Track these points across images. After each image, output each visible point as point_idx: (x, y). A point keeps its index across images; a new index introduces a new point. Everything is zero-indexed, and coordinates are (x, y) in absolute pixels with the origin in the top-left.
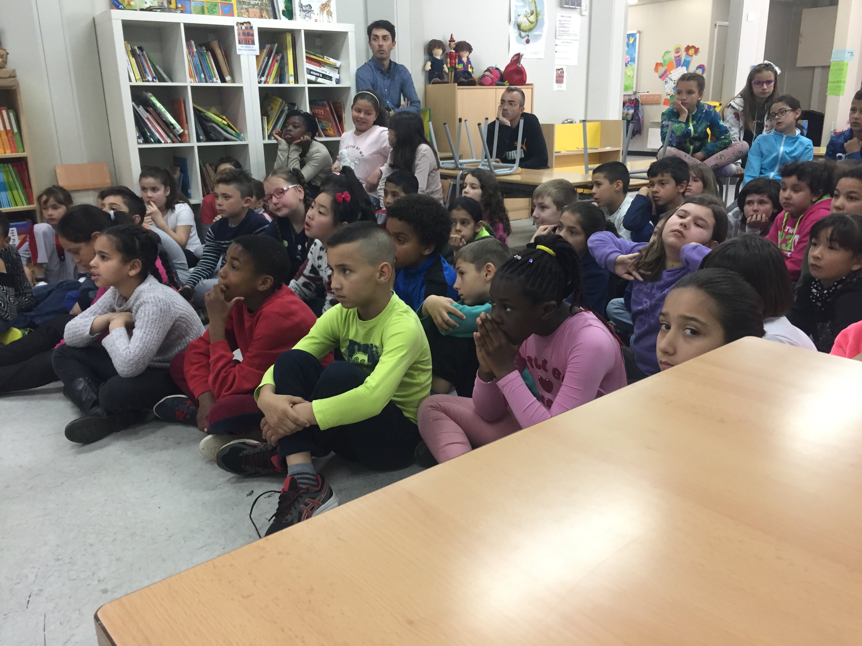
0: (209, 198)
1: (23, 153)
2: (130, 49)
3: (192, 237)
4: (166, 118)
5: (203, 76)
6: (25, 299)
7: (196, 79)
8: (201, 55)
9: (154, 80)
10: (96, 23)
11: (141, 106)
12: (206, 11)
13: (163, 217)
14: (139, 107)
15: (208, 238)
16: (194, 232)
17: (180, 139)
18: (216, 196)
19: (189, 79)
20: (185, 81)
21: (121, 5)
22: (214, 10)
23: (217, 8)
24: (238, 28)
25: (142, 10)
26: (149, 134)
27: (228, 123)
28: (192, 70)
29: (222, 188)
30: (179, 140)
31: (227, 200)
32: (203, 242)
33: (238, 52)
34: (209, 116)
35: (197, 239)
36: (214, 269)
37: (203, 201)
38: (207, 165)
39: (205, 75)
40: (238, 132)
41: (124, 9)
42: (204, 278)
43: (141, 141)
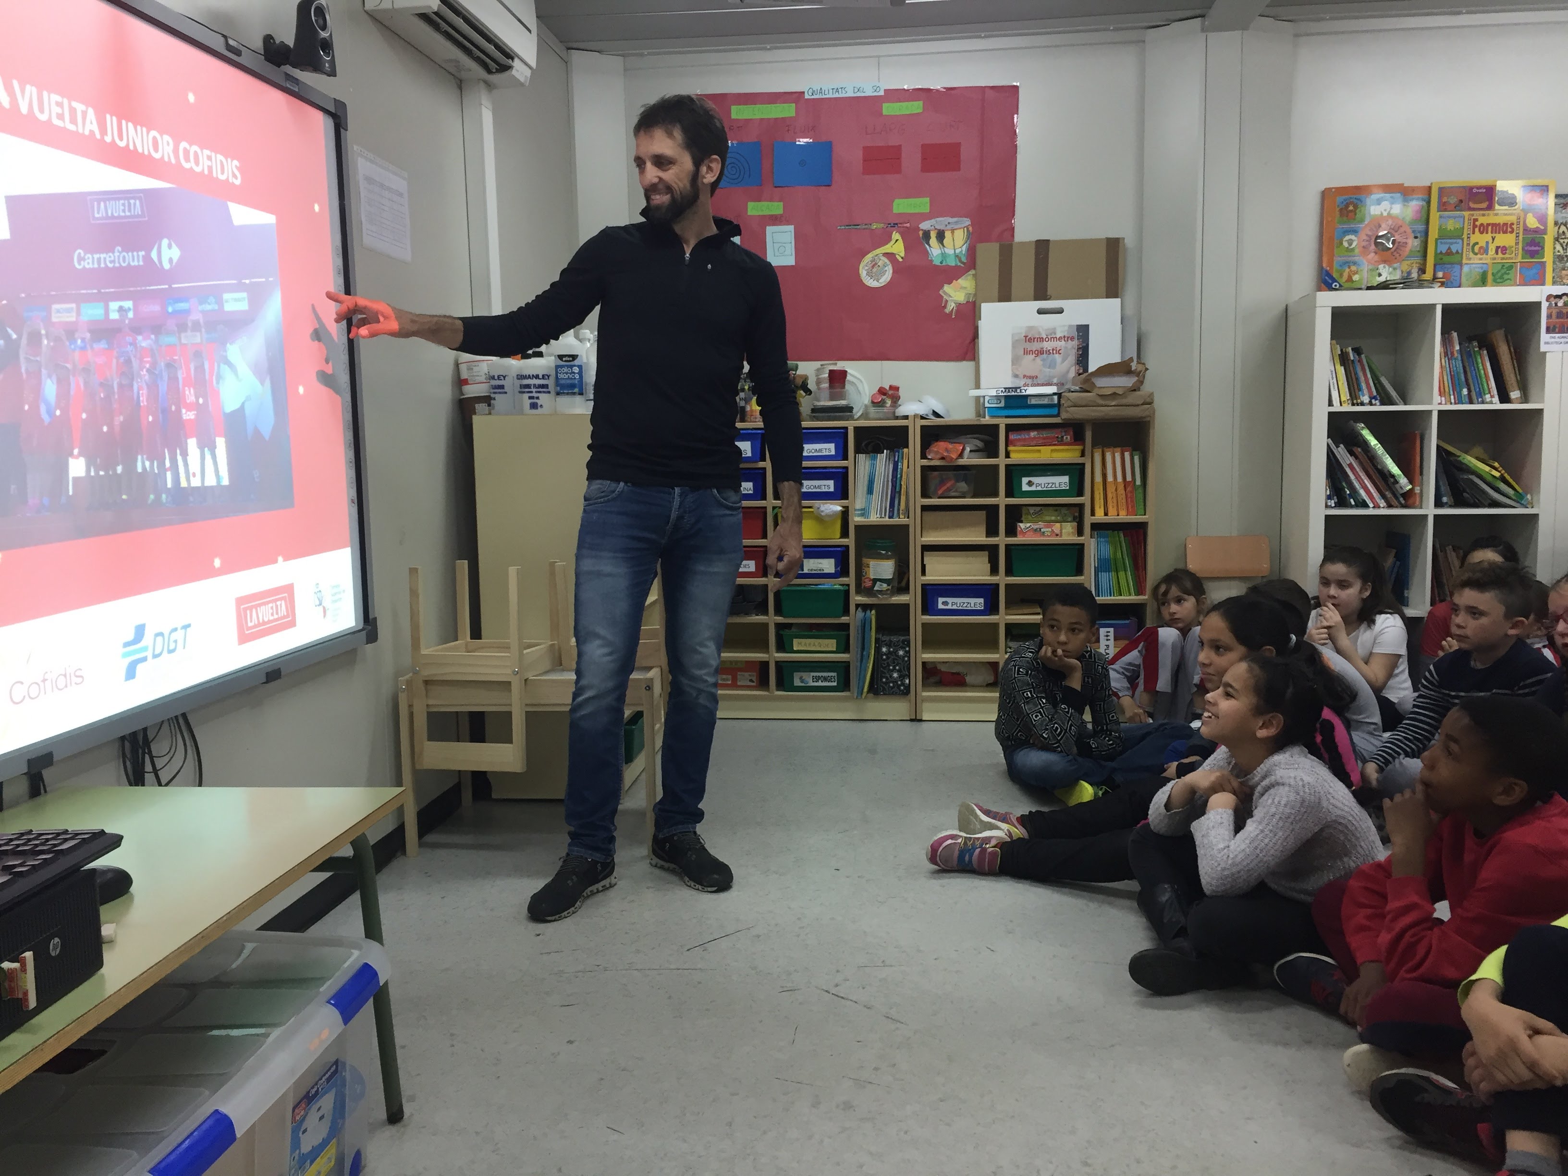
0: (1442, 607)
1: (1144, 517)
2: (1340, 353)
3: (1397, 675)
4: (1385, 465)
5: (1465, 391)
6: (1109, 741)
7: (1452, 397)
8: (1467, 356)
9: (1373, 401)
10: (1289, 313)
11: (1342, 446)
12: (1490, 278)
13: (1348, 635)
14: (1337, 447)
15: (1425, 683)
16: (1403, 666)
17: (1403, 502)
18: (1455, 609)
19: (1437, 398)
20: (1431, 403)
21: (1336, 281)
22: (1506, 277)
23: (1512, 272)
24: (1550, 305)
25: (1369, 288)
26: (1348, 492)
27: (1502, 475)
28: (1446, 383)
29: (1468, 597)
30: (1400, 503)
31: (1477, 619)
32: (1416, 689)
33: (1543, 348)
34: (1465, 461)
35: (1405, 681)
36: (1429, 740)
37: (1430, 613)
38: (1449, 548)
39: (1469, 391)
40: (1520, 491)
41: (1341, 288)
42: (1407, 755)
43: (1332, 503)
